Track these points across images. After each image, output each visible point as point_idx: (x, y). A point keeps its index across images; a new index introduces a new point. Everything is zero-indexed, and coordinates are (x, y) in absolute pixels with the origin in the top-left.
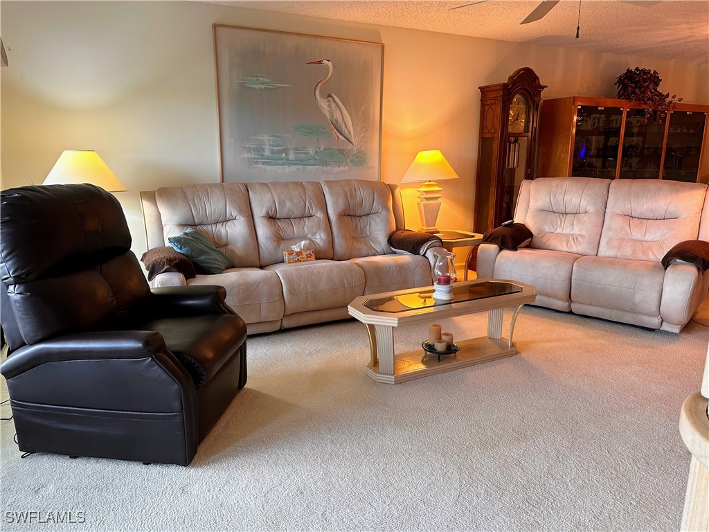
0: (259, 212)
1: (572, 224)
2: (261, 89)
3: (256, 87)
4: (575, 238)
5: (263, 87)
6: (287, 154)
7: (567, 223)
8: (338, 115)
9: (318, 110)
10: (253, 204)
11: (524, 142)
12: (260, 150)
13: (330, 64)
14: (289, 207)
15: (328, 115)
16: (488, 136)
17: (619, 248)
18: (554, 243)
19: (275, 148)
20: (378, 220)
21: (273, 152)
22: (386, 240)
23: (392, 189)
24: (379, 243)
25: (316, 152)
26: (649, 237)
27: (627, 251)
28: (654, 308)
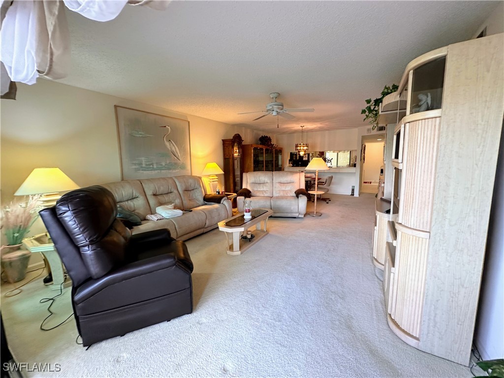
0: (149, 193)
1: (263, 187)
2: (139, 137)
3: (138, 136)
4: (265, 191)
5: (141, 136)
6: (153, 166)
7: (261, 187)
8: (173, 149)
9: (165, 146)
10: (145, 189)
11: (239, 160)
12: (140, 164)
13: (169, 127)
14: (162, 189)
15: (170, 149)
16: (227, 157)
17: (279, 193)
18: (258, 194)
19: (148, 163)
20: (198, 191)
21: (146, 165)
22: (203, 199)
23: (200, 178)
24: (200, 201)
25: (166, 164)
26: (287, 189)
27: (282, 194)
28: (297, 211)
